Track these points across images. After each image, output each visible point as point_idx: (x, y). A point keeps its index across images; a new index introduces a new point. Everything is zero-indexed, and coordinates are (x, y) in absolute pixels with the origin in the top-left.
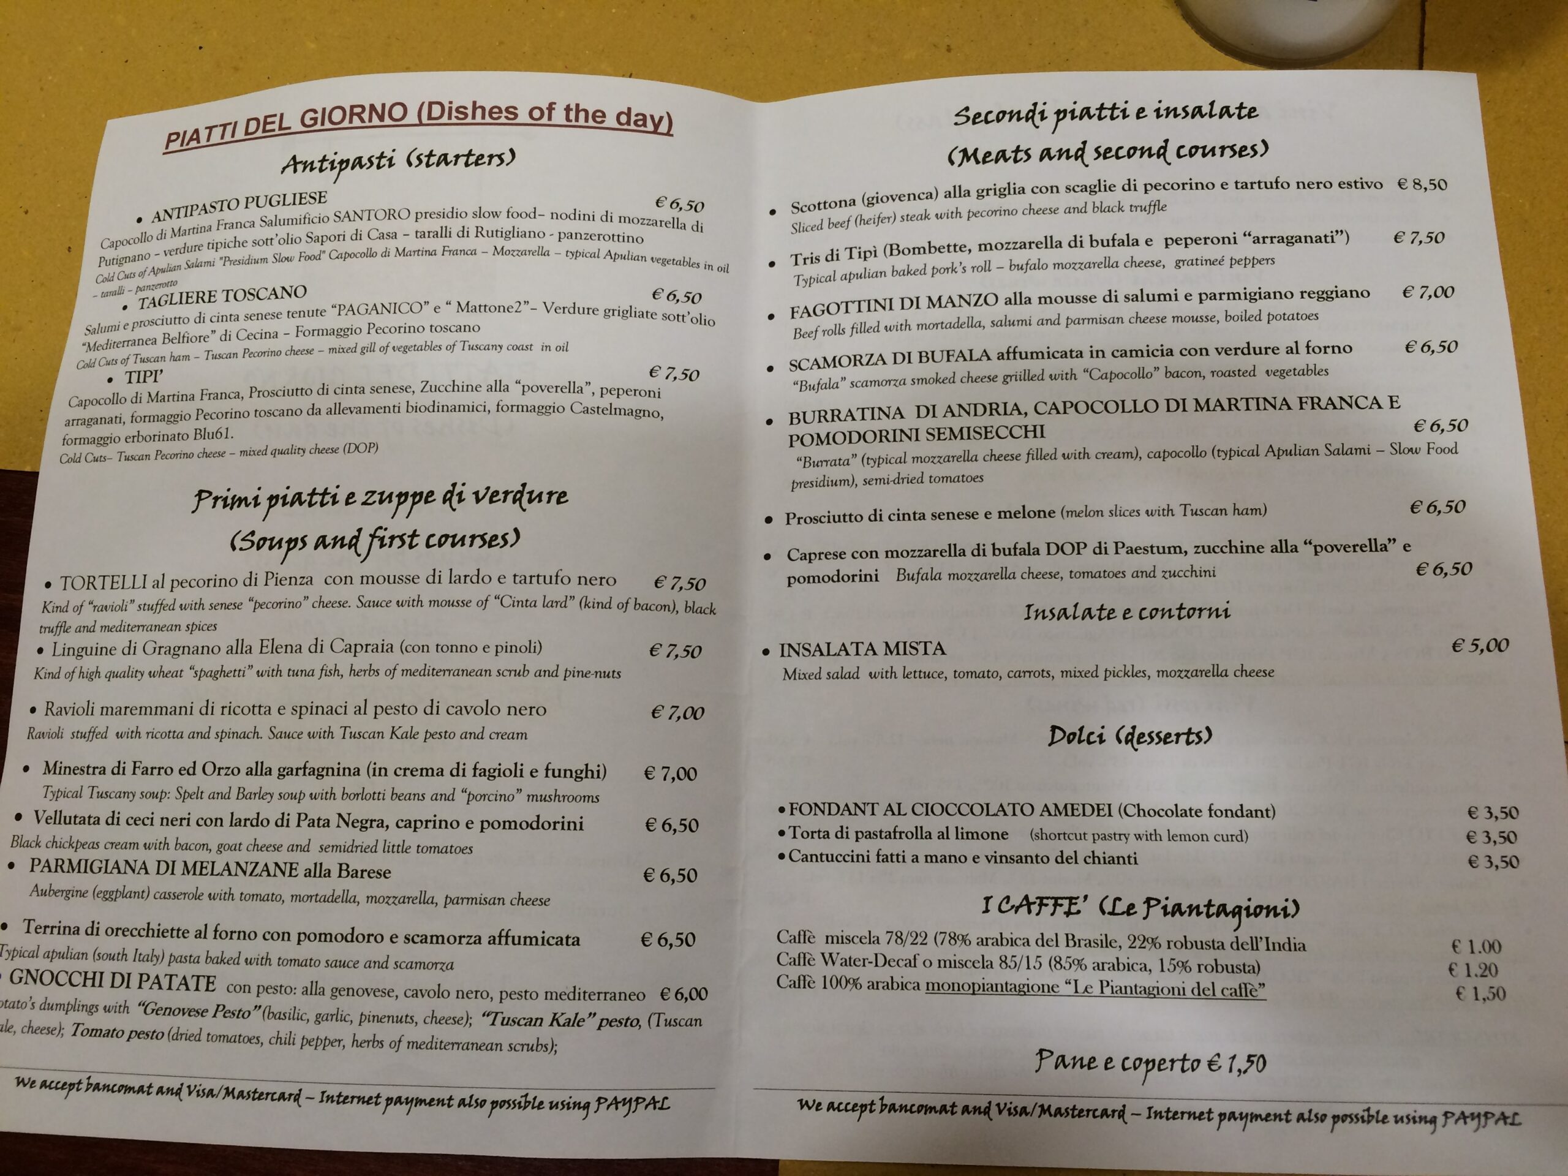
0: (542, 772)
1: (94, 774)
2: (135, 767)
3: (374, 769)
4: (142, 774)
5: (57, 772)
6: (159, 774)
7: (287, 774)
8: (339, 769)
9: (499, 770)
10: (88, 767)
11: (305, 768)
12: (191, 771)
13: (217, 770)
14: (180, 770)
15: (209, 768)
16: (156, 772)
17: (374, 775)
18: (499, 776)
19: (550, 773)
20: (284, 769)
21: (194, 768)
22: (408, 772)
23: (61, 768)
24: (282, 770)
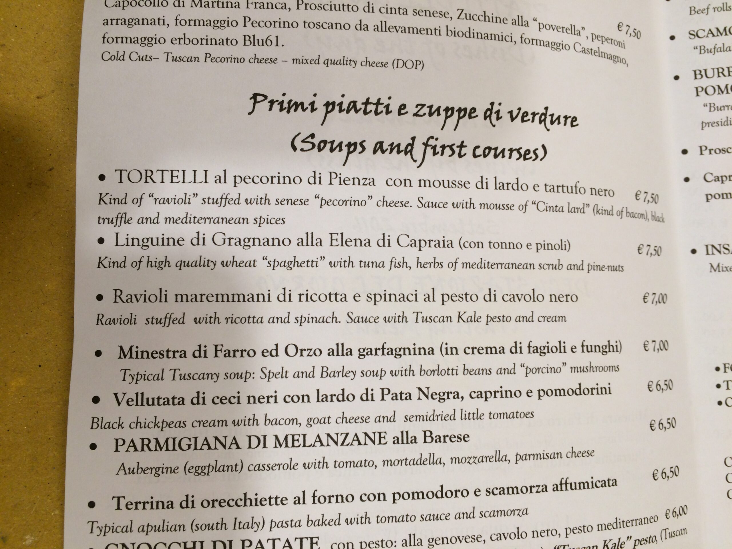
0: (579, 349)
1: (174, 357)
2: (216, 351)
3: (446, 348)
4: (225, 356)
5: (134, 355)
6: (242, 356)
7: (367, 354)
8: (414, 349)
9: (548, 347)
10: (168, 351)
11: (383, 348)
12: (274, 353)
13: (299, 352)
14: (263, 352)
15: (292, 350)
16: (238, 354)
17: (447, 354)
18: (548, 352)
19: (585, 348)
20: (364, 350)
21: (277, 350)
22: (475, 351)
23: (137, 352)
24: (362, 350)
